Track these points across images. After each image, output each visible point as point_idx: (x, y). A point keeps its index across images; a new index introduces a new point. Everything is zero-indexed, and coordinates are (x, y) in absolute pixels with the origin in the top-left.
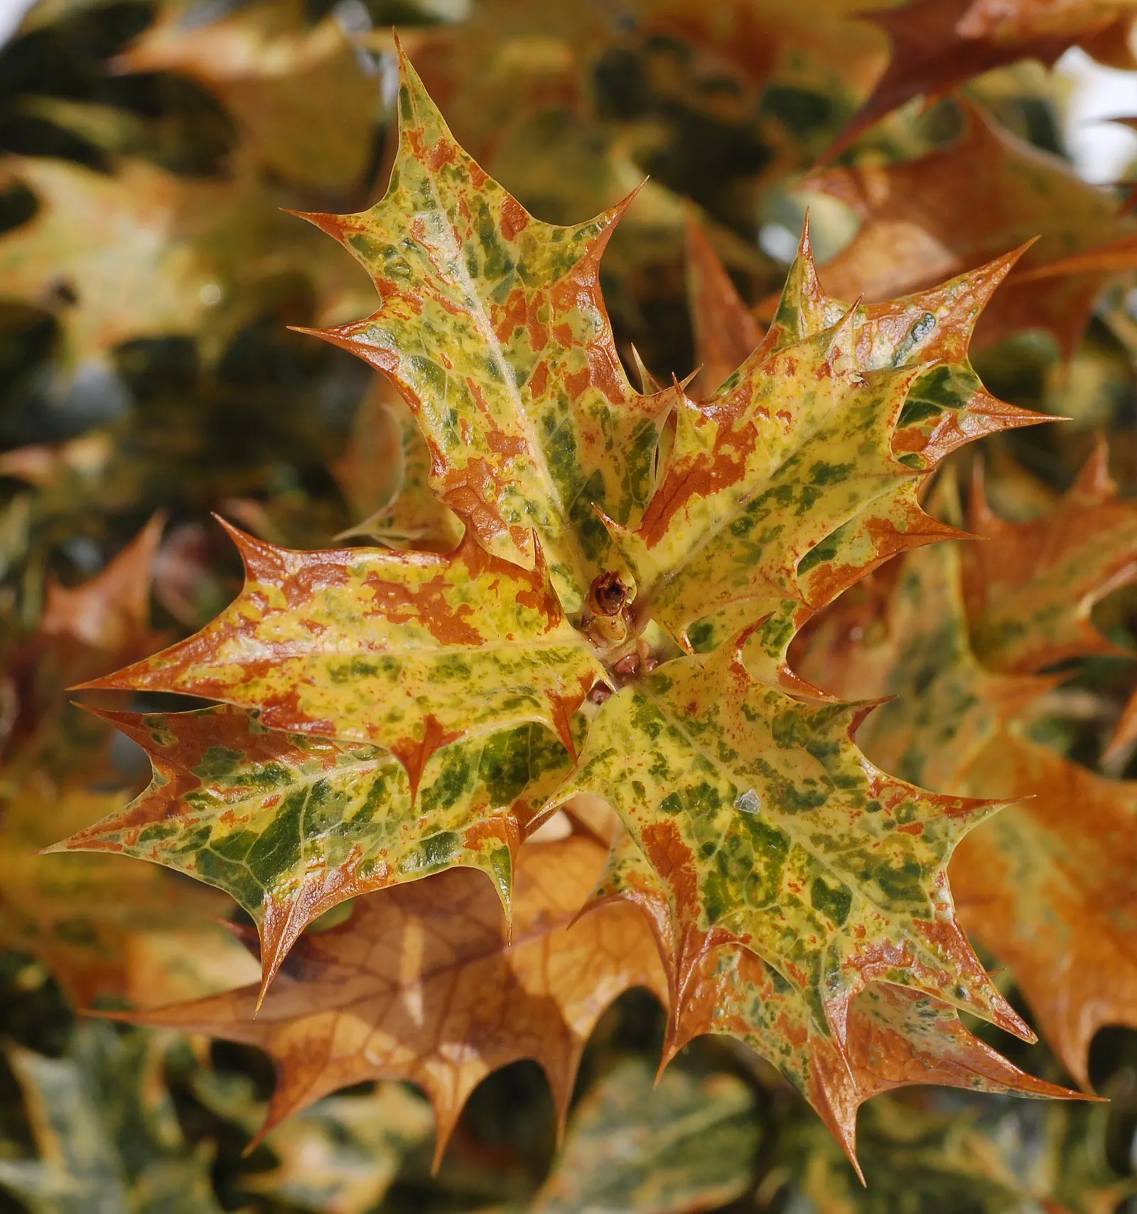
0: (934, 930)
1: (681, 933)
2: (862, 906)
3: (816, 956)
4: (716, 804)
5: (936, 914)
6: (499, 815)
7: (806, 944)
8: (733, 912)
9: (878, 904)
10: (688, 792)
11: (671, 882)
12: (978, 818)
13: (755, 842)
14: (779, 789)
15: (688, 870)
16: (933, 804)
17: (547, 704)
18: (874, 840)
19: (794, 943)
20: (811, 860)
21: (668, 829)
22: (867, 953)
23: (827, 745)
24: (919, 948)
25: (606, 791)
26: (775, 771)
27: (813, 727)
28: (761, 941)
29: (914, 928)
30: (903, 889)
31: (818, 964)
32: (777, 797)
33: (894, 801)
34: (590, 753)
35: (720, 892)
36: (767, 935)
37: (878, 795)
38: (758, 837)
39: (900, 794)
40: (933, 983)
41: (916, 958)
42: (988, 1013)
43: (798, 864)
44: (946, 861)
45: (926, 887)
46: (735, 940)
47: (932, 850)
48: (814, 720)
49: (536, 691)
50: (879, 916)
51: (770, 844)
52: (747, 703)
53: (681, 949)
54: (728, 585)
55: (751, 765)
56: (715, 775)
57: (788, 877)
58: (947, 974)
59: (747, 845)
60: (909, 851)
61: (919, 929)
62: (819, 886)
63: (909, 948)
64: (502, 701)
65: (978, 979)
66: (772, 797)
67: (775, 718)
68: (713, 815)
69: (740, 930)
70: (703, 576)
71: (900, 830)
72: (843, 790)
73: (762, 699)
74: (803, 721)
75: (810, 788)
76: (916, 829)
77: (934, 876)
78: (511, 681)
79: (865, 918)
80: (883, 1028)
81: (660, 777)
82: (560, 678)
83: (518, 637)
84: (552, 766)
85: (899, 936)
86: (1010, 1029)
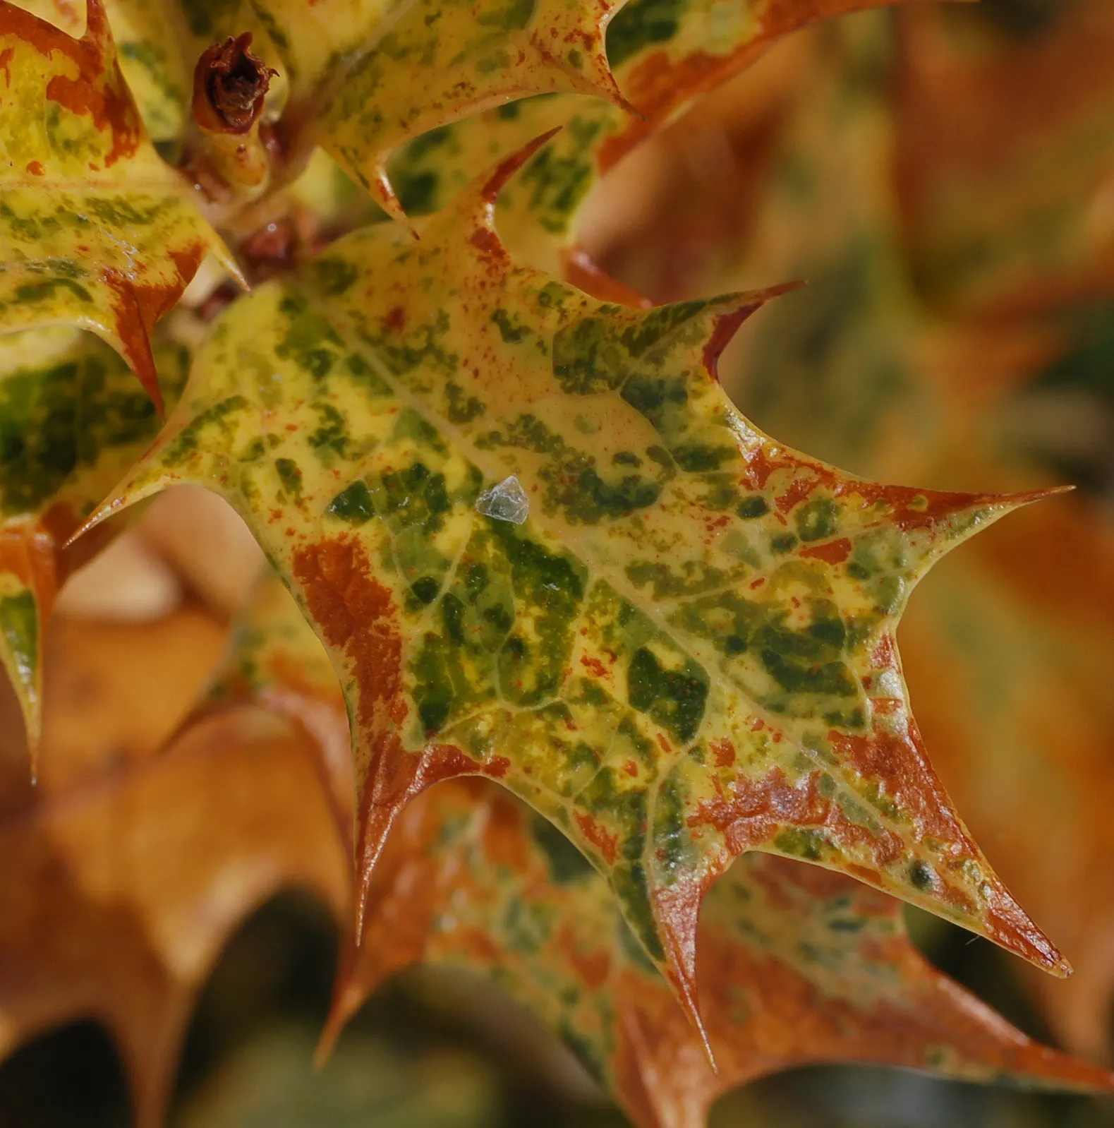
0: (871, 753)
1: (369, 754)
2: (728, 704)
3: (636, 800)
4: (440, 503)
5: (874, 721)
6: (17, 531)
7: (617, 777)
8: (474, 714)
9: (759, 700)
10: (388, 480)
11: (349, 655)
12: (961, 529)
13: (516, 576)
14: (566, 474)
15: (384, 630)
16: (871, 503)
17: (103, 296)
18: (752, 574)
19: (595, 774)
20: (628, 613)
21: (346, 553)
22: (736, 797)
23: (661, 383)
24: (841, 787)
25: (224, 479)
26: (558, 439)
27: (635, 349)
28: (528, 770)
29: (831, 746)
30: (811, 670)
31: (640, 816)
32: (561, 490)
33: (793, 497)
34: (194, 405)
35: (447, 673)
36: (540, 759)
37: (762, 483)
38: (524, 569)
39: (806, 482)
40: (866, 856)
41: (833, 807)
42: (975, 918)
43: (602, 621)
44: (895, 615)
45: (855, 666)
46: (477, 768)
47: (867, 594)
48: (635, 336)
49: (83, 271)
50: (760, 725)
51: (548, 582)
52: (503, 306)
53: (368, 786)
54: (468, 72)
55: (511, 427)
56: (440, 448)
57: (583, 646)
58: (895, 837)
59: (501, 585)
60: (822, 595)
61: (841, 749)
62: (644, 665)
63: (821, 786)
64: (14, 286)
65: (956, 848)
66: (552, 490)
67: (559, 336)
68: (434, 525)
69: (487, 750)
70: (416, 57)
71: (805, 554)
72: (693, 475)
73: (532, 299)
74: (615, 339)
75: (629, 471)
76: (837, 552)
77: (872, 644)
78: (34, 251)
79: (735, 727)
80: (757, 952)
81: (332, 452)
82: (134, 251)
83: (52, 169)
84: (123, 438)
85: (800, 763)
86: (1018, 949)
